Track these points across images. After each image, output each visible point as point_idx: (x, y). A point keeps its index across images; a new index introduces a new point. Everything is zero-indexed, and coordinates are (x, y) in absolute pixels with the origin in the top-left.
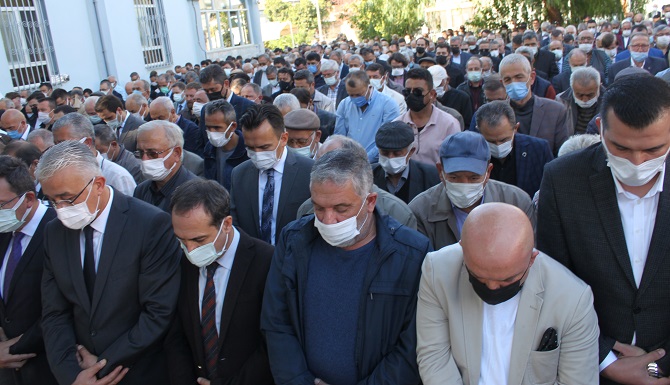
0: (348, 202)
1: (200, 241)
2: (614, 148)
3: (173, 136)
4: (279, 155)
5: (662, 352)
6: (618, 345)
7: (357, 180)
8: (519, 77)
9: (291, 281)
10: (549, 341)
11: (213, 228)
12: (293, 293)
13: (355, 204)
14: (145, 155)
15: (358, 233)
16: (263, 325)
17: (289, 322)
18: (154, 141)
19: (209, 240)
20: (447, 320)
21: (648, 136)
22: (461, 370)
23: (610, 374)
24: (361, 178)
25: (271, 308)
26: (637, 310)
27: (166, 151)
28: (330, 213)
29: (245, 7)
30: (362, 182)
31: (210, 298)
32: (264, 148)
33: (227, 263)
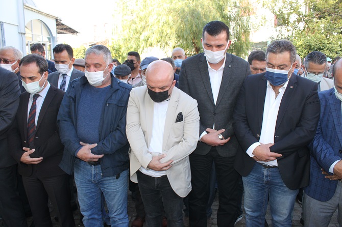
0: (101, 63)
1: (32, 79)
2: (206, 47)
3: (17, 55)
4: (70, 68)
5: (224, 130)
6: (208, 129)
7: (105, 55)
8: (180, 57)
9: (73, 99)
10: (180, 118)
11: (40, 74)
12: (73, 103)
13: (103, 65)
14: (2, 62)
15: (104, 79)
16: (59, 118)
17: (70, 117)
18: (8, 56)
19: (37, 80)
20: (139, 113)
21: (217, 40)
22: (144, 133)
23: (204, 139)
24: (107, 55)
25: (62, 111)
26: (215, 114)
27: (13, 61)
28: (92, 67)
29: (50, 42)
30: (107, 57)
31: (33, 110)
32: (63, 62)
33: (43, 95)
